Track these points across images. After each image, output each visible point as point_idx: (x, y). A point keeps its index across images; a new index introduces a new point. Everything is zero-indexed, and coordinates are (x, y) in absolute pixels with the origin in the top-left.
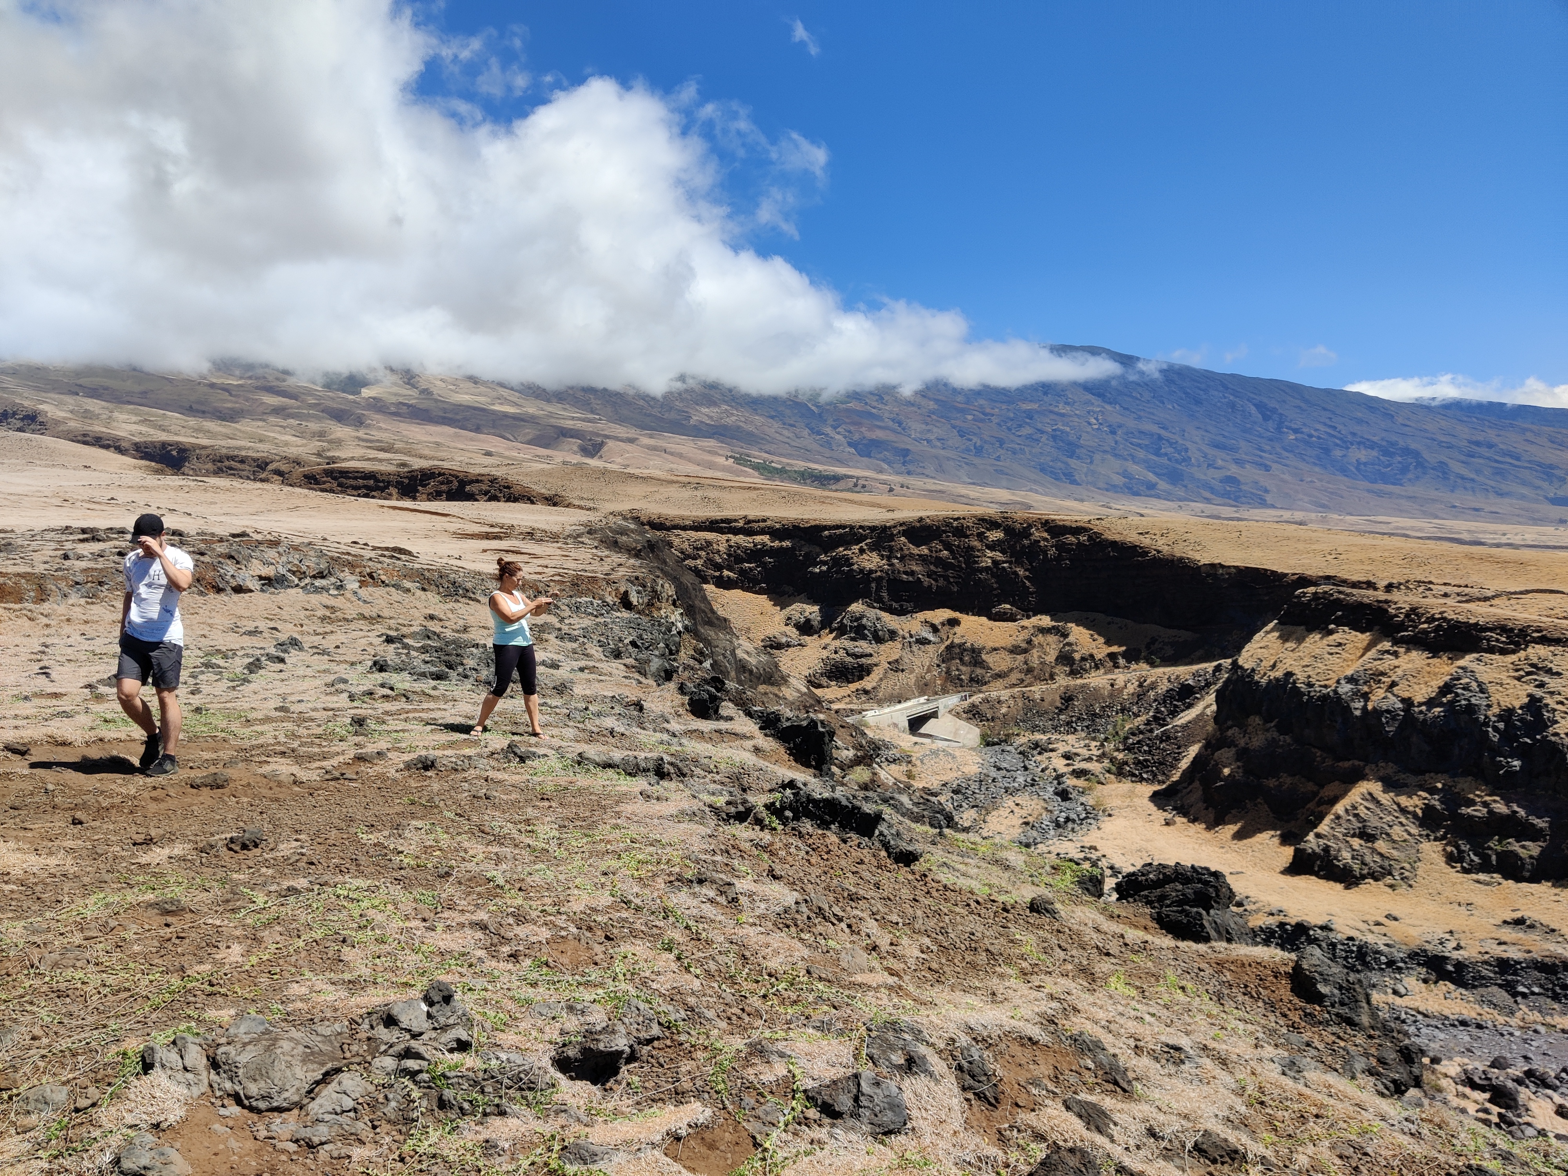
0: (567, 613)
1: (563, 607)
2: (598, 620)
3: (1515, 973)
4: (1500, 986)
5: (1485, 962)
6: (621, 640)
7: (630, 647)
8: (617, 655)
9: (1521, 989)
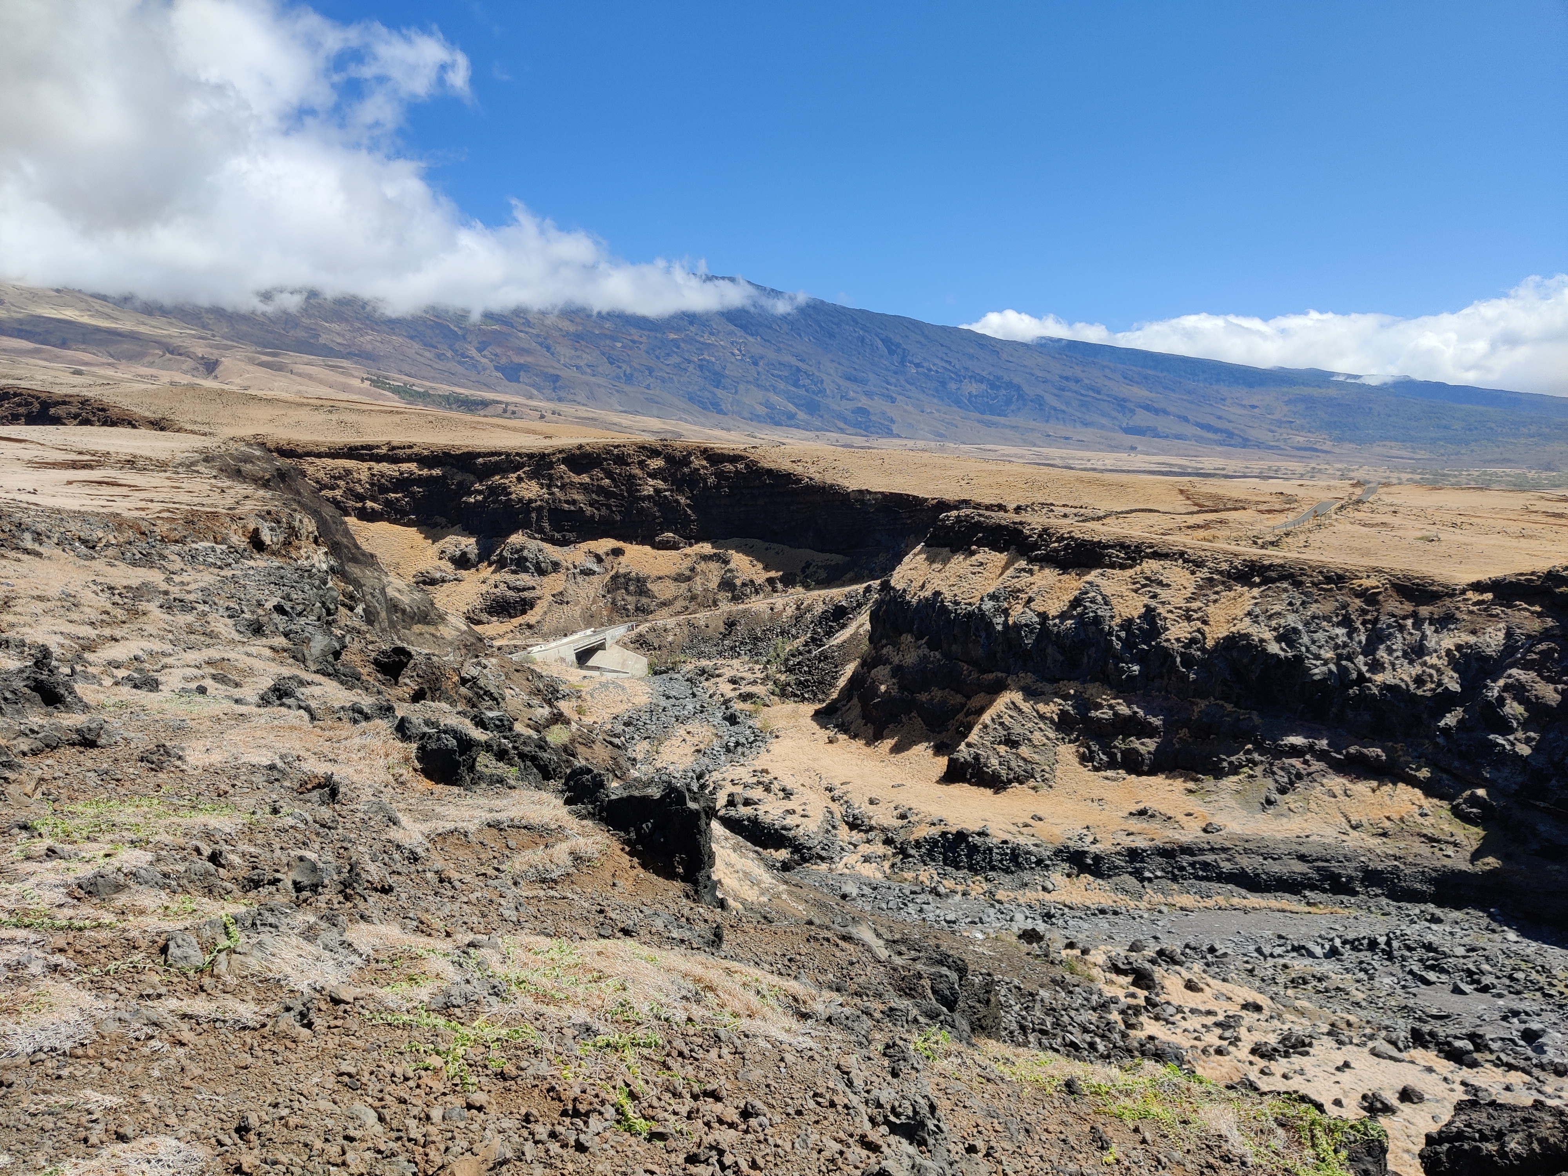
0: (178, 565)
1: (172, 557)
2: (222, 573)
3: (1142, 861)
4: (1131, 874)
5: (1118, 853)
6: (260, 604)
7: (275, 616)
8: (257, 629)
9: (1147, 874)
